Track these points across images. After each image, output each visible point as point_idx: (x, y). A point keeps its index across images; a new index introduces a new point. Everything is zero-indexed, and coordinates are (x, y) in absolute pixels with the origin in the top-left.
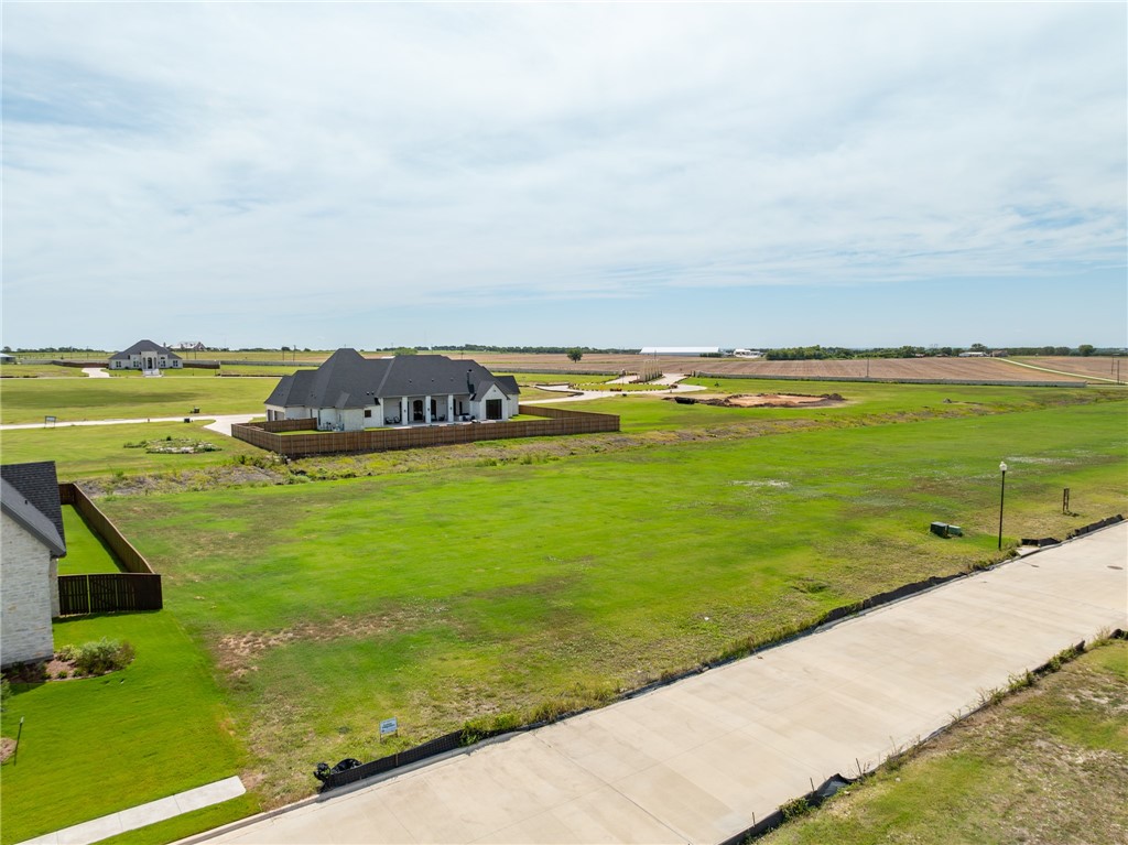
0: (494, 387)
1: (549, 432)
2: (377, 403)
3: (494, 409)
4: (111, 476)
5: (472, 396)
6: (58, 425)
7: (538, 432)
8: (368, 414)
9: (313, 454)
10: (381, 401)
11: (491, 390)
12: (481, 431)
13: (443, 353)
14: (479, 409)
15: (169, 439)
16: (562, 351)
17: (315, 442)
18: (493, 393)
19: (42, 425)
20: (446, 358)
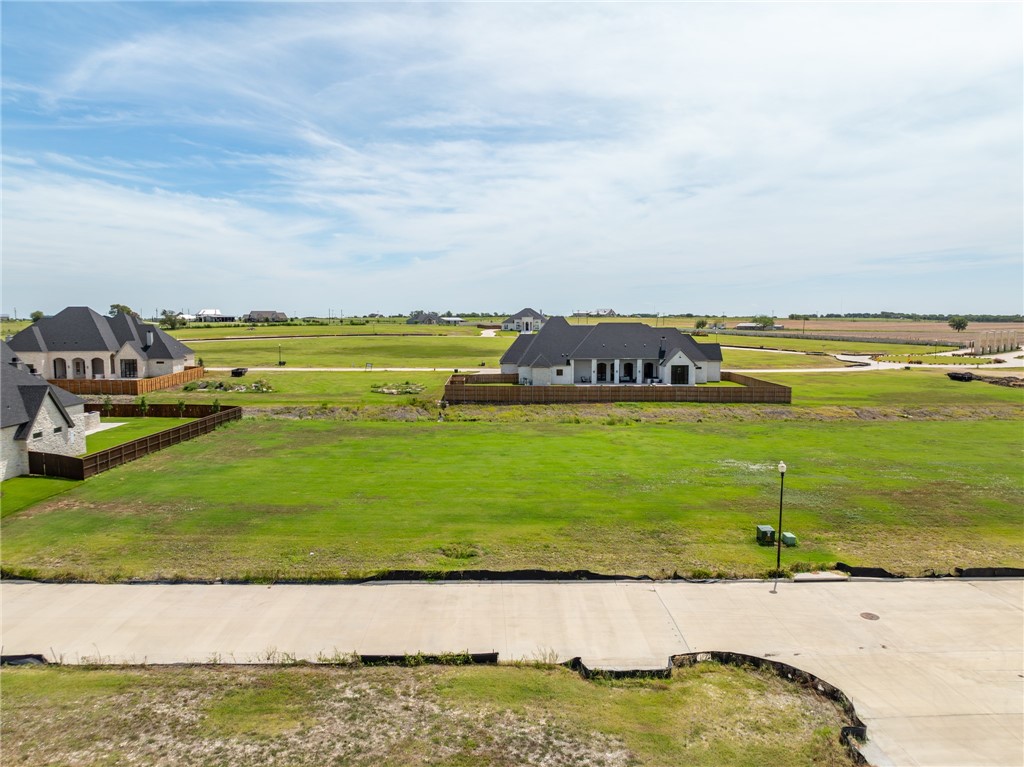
0: (680, 353)
1: (702, 398)
2: (568, 363)
3: (680, 374)
4: (318, 406)
5: (661, 361)
6: (373, 370)
7: (688, 398)
8: (560, 373)
9: (469, 402)
10: (572, 362)
11: (676, 357)
12: (627, 393)
13: (644, 321)
14: (665, 372)
15: (407, 383)
16: (940, 318)
17: (473, 393)
18: (679, 359)
19: (363, 370)
20: (647, 325)
